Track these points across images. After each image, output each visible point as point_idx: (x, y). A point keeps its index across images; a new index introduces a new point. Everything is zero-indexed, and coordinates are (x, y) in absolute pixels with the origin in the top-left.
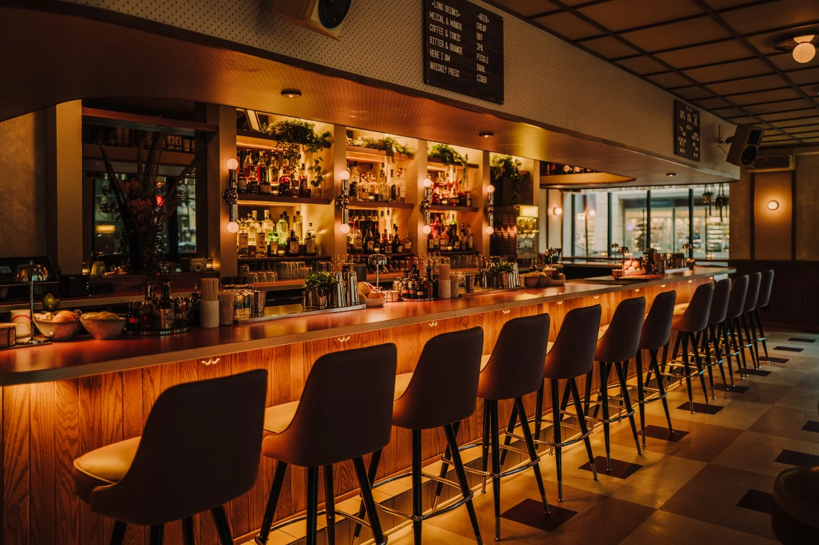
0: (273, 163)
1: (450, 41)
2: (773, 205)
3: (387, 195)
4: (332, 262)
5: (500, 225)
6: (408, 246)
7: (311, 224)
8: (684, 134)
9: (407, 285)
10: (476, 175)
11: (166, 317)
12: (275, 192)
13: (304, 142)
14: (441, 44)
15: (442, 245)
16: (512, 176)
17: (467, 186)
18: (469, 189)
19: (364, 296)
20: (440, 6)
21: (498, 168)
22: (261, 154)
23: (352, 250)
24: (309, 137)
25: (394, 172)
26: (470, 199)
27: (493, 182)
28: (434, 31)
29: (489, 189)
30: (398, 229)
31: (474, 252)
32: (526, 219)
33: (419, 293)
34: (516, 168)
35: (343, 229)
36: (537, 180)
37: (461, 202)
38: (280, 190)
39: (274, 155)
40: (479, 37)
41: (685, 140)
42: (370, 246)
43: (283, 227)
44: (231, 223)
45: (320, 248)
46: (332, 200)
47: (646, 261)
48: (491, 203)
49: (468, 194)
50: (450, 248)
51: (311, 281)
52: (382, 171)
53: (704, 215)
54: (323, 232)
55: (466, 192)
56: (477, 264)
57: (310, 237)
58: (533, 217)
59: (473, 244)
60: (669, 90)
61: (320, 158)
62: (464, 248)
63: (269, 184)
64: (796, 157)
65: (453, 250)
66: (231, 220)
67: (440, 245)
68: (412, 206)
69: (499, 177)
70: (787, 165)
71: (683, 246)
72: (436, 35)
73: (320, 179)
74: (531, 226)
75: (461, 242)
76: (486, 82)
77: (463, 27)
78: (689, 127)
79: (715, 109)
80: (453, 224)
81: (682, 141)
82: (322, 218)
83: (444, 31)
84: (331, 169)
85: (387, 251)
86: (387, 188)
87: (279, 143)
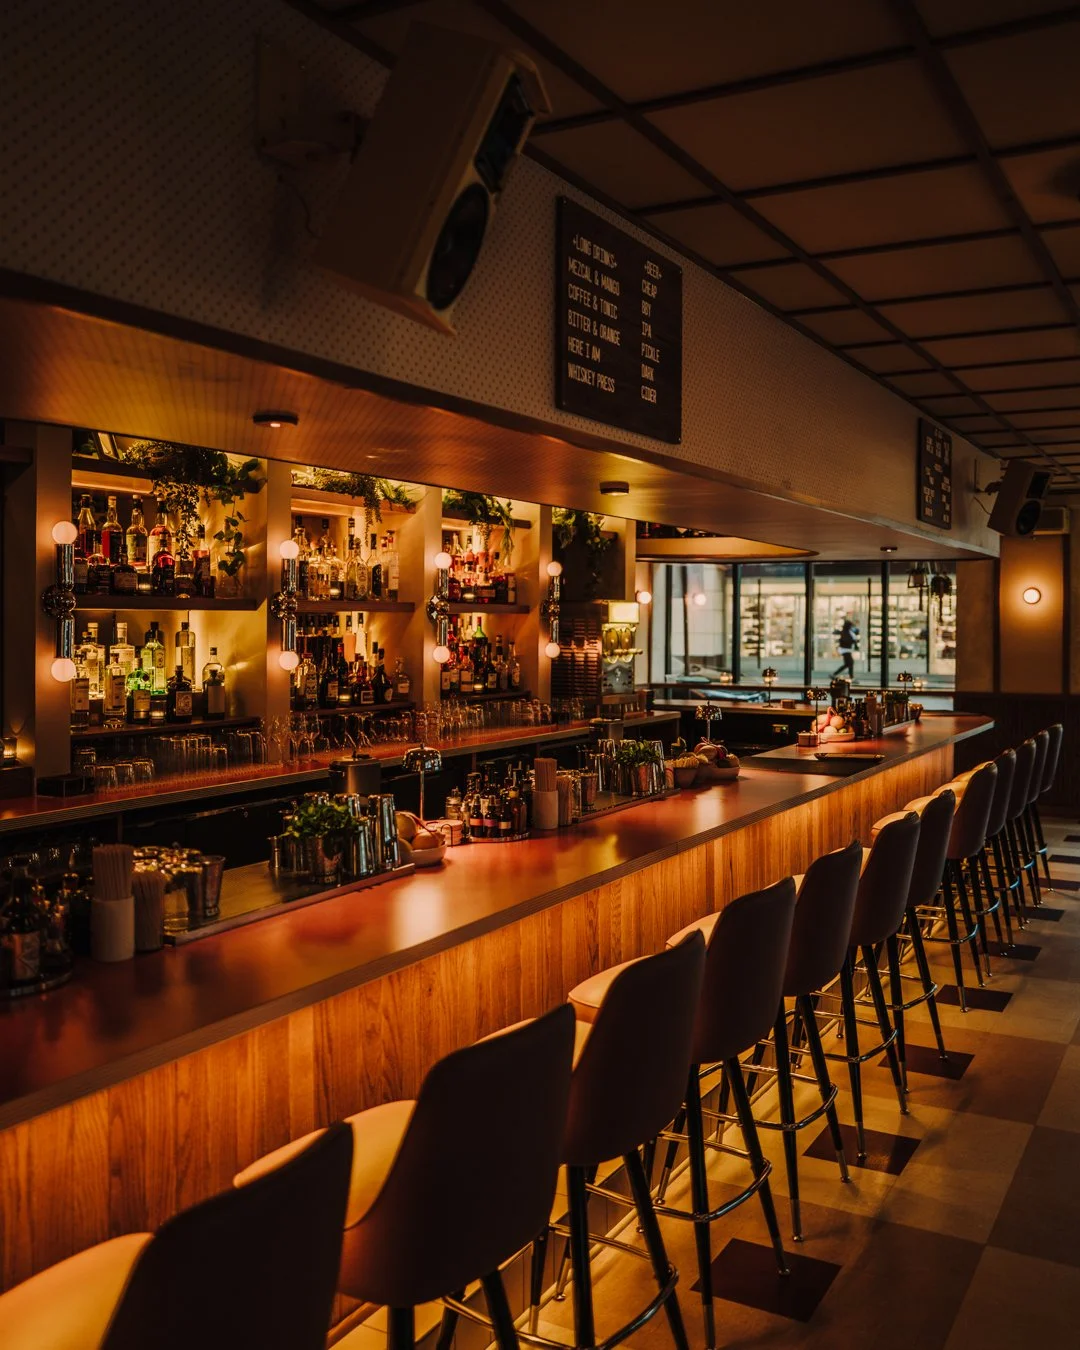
0: (137, 523)
1: (599, 318)
2: (1031, 596)
3: (363, 585)
4: (263, 731)
5: (568, 639)
6: (403, 688)
7: (214, 651)
8: (932, 480)
9: (478, 807)
10: (526, 541)
11: (27, 951)
12: (145, 587)
13: (208, 481)
14: (587, 325)
15: (464, 683)
16: (589, 542)
17: (509, 563)
18: (512, 569)
19: (407, 843)
20: (585, 247)
21: (566, 526)
22: (111, 503)
23: (298, 702)
24: (216, 470)
25: (378, 539)
26: (514, 589)
27: (557, 556)
28: (576, 299)
29: (551, 569)
30: (386, 655)
31: (521, 692)
32: (618, 628)
33: (504, 825)
34: (597, 526)
35: (285, 662)
36: (631, 547)
37: (500, 596)
38: (153, 582)
39: (139, 505)
40: (646, 309)
41: (933, 491)
42: (333, 692)
43: (158, 657)
44: (59, 660)
45: (232, 700)
46: (262, 602)
47: (853, 714)
48: (557, 595)
49: (511, 579)
50: (478, 687)
51: (307, 824)
52: (352, 536)
53: (867, 592)
54: (240, 666)
55: (507, 575)
56: (532, 717)
57: (215, 679)
58: (630, 624)
59: (520, 676)
60: (913, 400)
61: (239, 514)
62: (504, 685)
63: (131, 569)
64: (1071, 510)
65: (485, 690)
66: (58, 655)
67: (460, 682)
68: (410, 608)
69: (568, 546)
70: (1059, 526)
71: (899, 677)
72: (578, 306)
73: (239, 557)
74: (627, 640)
75: (499, 675)
76: (654, 401)
77: (621, 290)
78: (938, 468)
79: (975, 432)
80: (479, 635)
81: (929, 493)
82: (238, 638)
83: (591, 298)
84: (262, 536)
85: (364, 700)
86: (365, 572)
87: (157, 484)
